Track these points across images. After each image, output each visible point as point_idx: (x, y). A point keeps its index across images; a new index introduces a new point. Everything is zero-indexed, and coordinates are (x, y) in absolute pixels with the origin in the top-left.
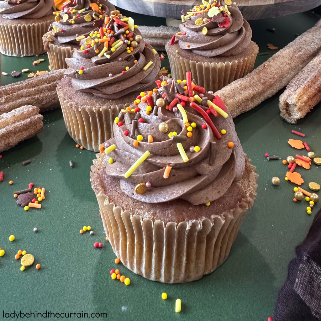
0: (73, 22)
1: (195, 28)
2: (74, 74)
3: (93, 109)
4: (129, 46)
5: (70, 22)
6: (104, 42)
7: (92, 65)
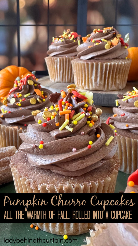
0: (19, 105)
1: (133, 109)
2: (33, 148)
3: (55, 188)
4: (90, 119)
5: (17, 104)
6: (65, 115)
7: (51, 139)
